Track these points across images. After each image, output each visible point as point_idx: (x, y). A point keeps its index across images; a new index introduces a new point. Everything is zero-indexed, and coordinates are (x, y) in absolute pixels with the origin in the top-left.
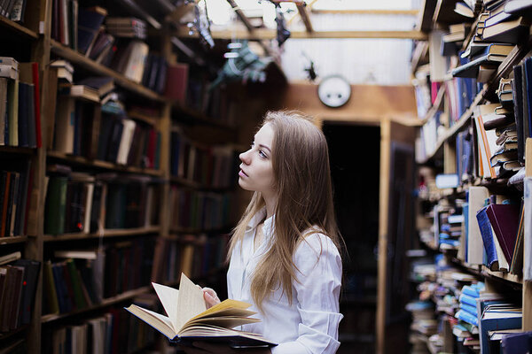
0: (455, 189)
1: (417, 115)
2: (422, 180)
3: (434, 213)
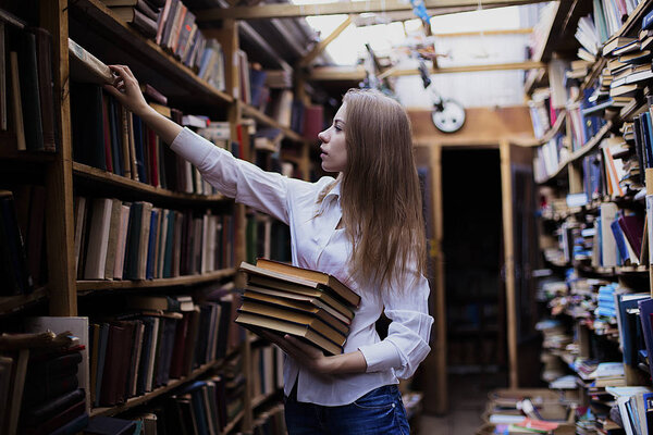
0: (583, 207)
1: (533, 135)
2: (543, 200)
3: (562, 231)
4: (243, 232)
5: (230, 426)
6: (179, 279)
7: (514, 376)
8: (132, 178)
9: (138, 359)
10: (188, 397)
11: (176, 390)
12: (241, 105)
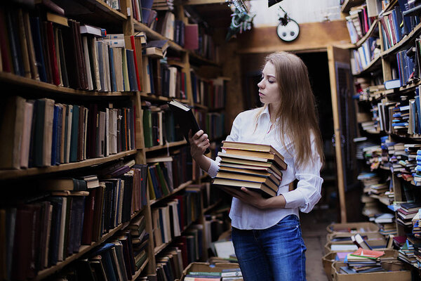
3: (378, 108)
4: (140, 120)
5: (138, 273)
6: (86, 162)
7: (343, 214)
8: (33, 77)
9: (48, 235)
10: (99, 258)
11: (86, 254)
12: (133, 21)
